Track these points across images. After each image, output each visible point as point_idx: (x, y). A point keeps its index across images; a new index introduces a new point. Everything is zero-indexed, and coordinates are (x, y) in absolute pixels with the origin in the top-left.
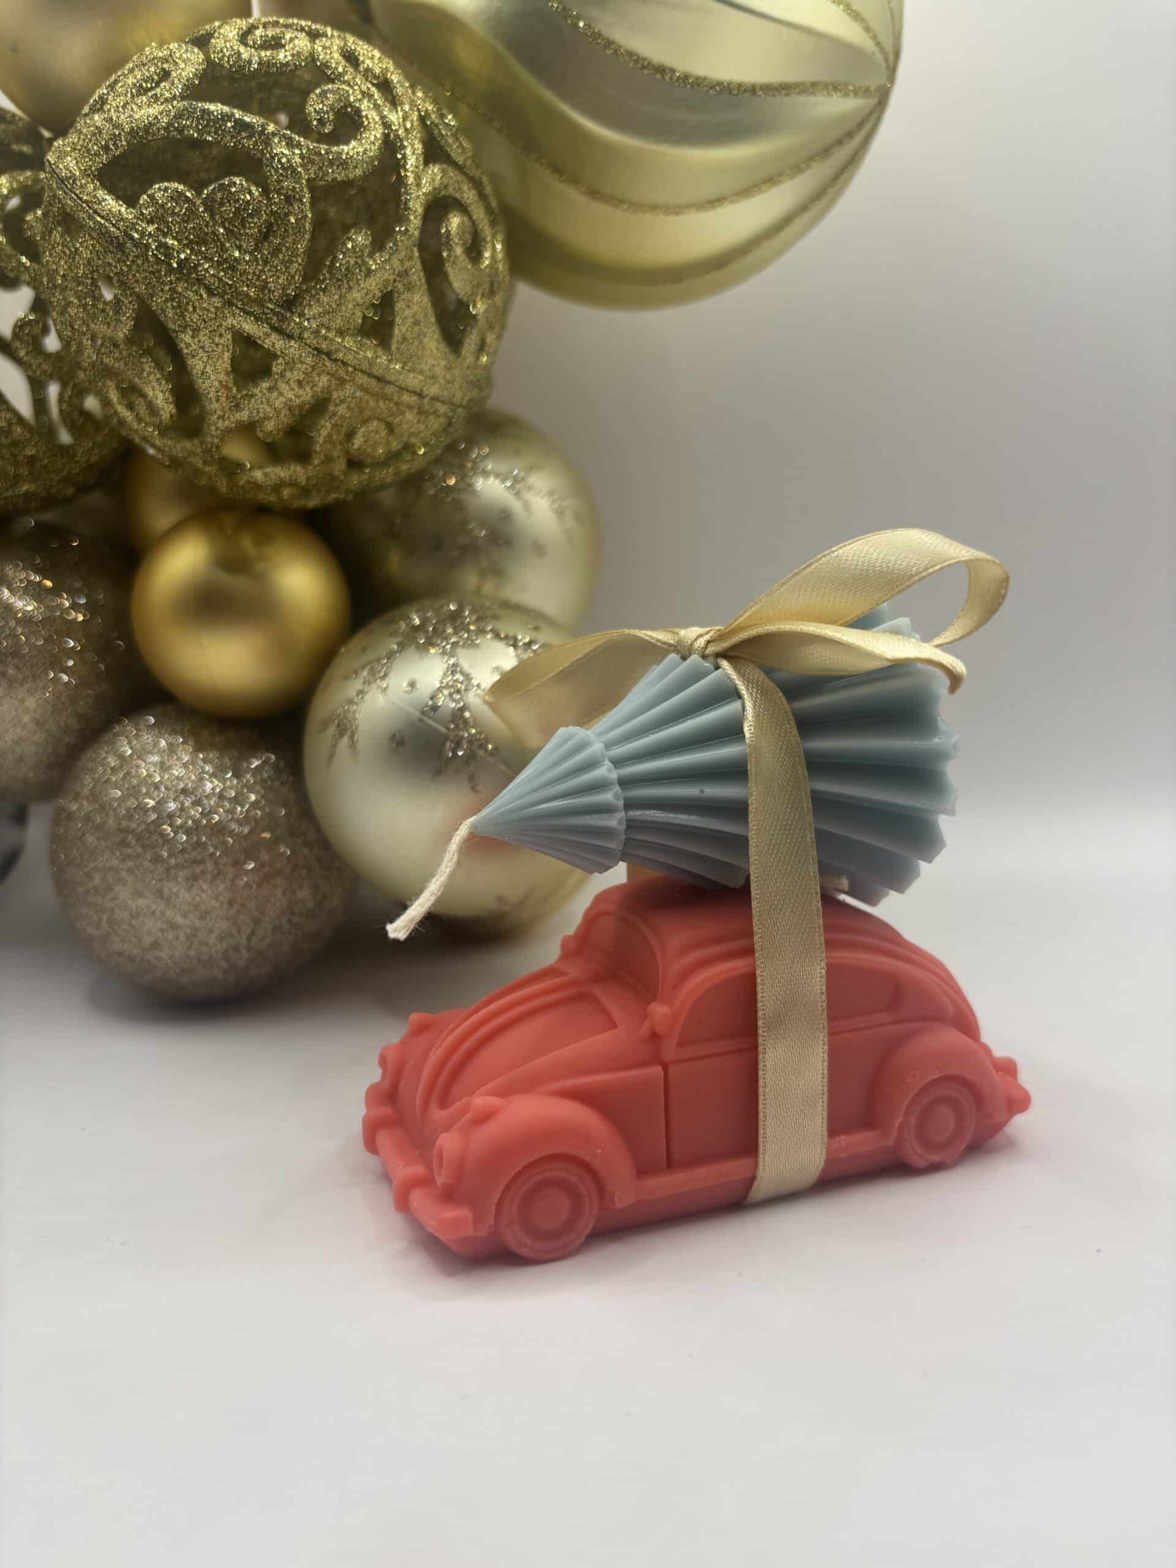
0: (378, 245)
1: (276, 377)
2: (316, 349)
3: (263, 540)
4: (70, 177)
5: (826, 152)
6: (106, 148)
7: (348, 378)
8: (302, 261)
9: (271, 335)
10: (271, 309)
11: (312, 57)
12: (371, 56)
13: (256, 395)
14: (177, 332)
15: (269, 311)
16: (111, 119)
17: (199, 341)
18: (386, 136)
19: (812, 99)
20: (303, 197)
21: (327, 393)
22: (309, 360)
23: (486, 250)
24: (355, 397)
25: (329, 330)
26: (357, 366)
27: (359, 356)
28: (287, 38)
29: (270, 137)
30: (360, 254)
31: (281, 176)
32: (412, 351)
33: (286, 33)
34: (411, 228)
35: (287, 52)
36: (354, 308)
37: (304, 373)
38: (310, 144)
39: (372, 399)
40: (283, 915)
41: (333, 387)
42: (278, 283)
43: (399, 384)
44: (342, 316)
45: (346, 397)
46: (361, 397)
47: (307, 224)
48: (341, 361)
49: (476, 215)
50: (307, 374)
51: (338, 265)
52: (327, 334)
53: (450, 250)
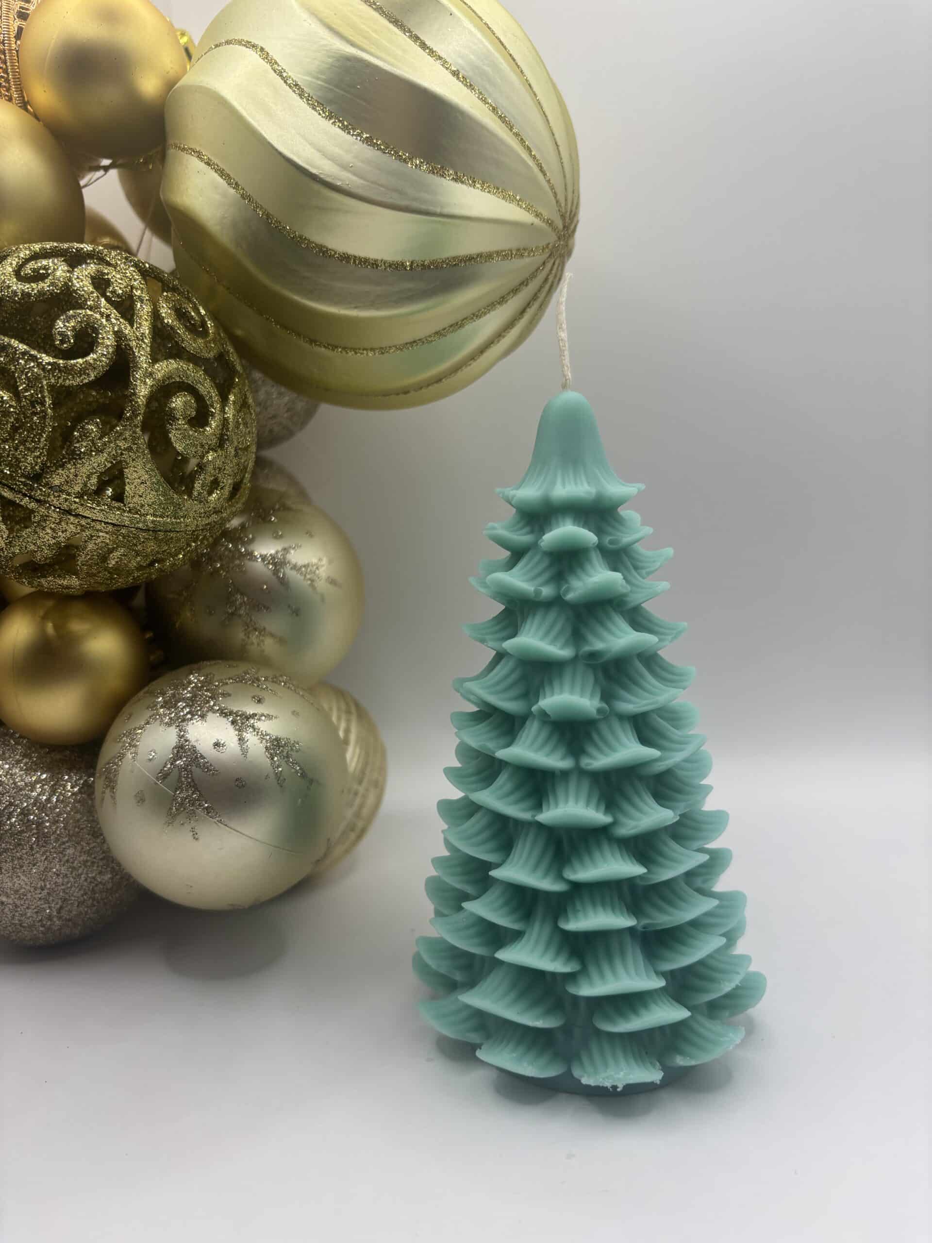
0: (107, 430)
2: (59, 508)
7: (89, 526)
8: (45, 447)
9: (24, 499)
10: (21, 482)
11: (66, 286)
13: (23, 536)
18: (118, 347)
20: (45, 401)
21: (76, 535)
22: (55, 515)
23: (213, 415)
24: (99, 537)
25: (69, 494)
26: (94, 518)
27: (96, 511)
28: (52, 268)
29: (21, 356)
30: (91, 438)
31: (28, 385)
32: (142, 502)
33: (53, 262)
34: (135, 414)
35: (45, 283)
36: (89, 477)
37: (54, 523)
38: (51, 360)
39: (113, 537)
40: (86, 894)
41: (79, 531)
42: (27, 463)
43: (133, 526)
44: (78, 483)
45: (92, 536)
46: (103, 536)
47: (47, 420)
48: (80, 515)
49: (202, 390)
50: (57, 523)
51: (73, 448)
52: (68, 497)
53: (171, 425)
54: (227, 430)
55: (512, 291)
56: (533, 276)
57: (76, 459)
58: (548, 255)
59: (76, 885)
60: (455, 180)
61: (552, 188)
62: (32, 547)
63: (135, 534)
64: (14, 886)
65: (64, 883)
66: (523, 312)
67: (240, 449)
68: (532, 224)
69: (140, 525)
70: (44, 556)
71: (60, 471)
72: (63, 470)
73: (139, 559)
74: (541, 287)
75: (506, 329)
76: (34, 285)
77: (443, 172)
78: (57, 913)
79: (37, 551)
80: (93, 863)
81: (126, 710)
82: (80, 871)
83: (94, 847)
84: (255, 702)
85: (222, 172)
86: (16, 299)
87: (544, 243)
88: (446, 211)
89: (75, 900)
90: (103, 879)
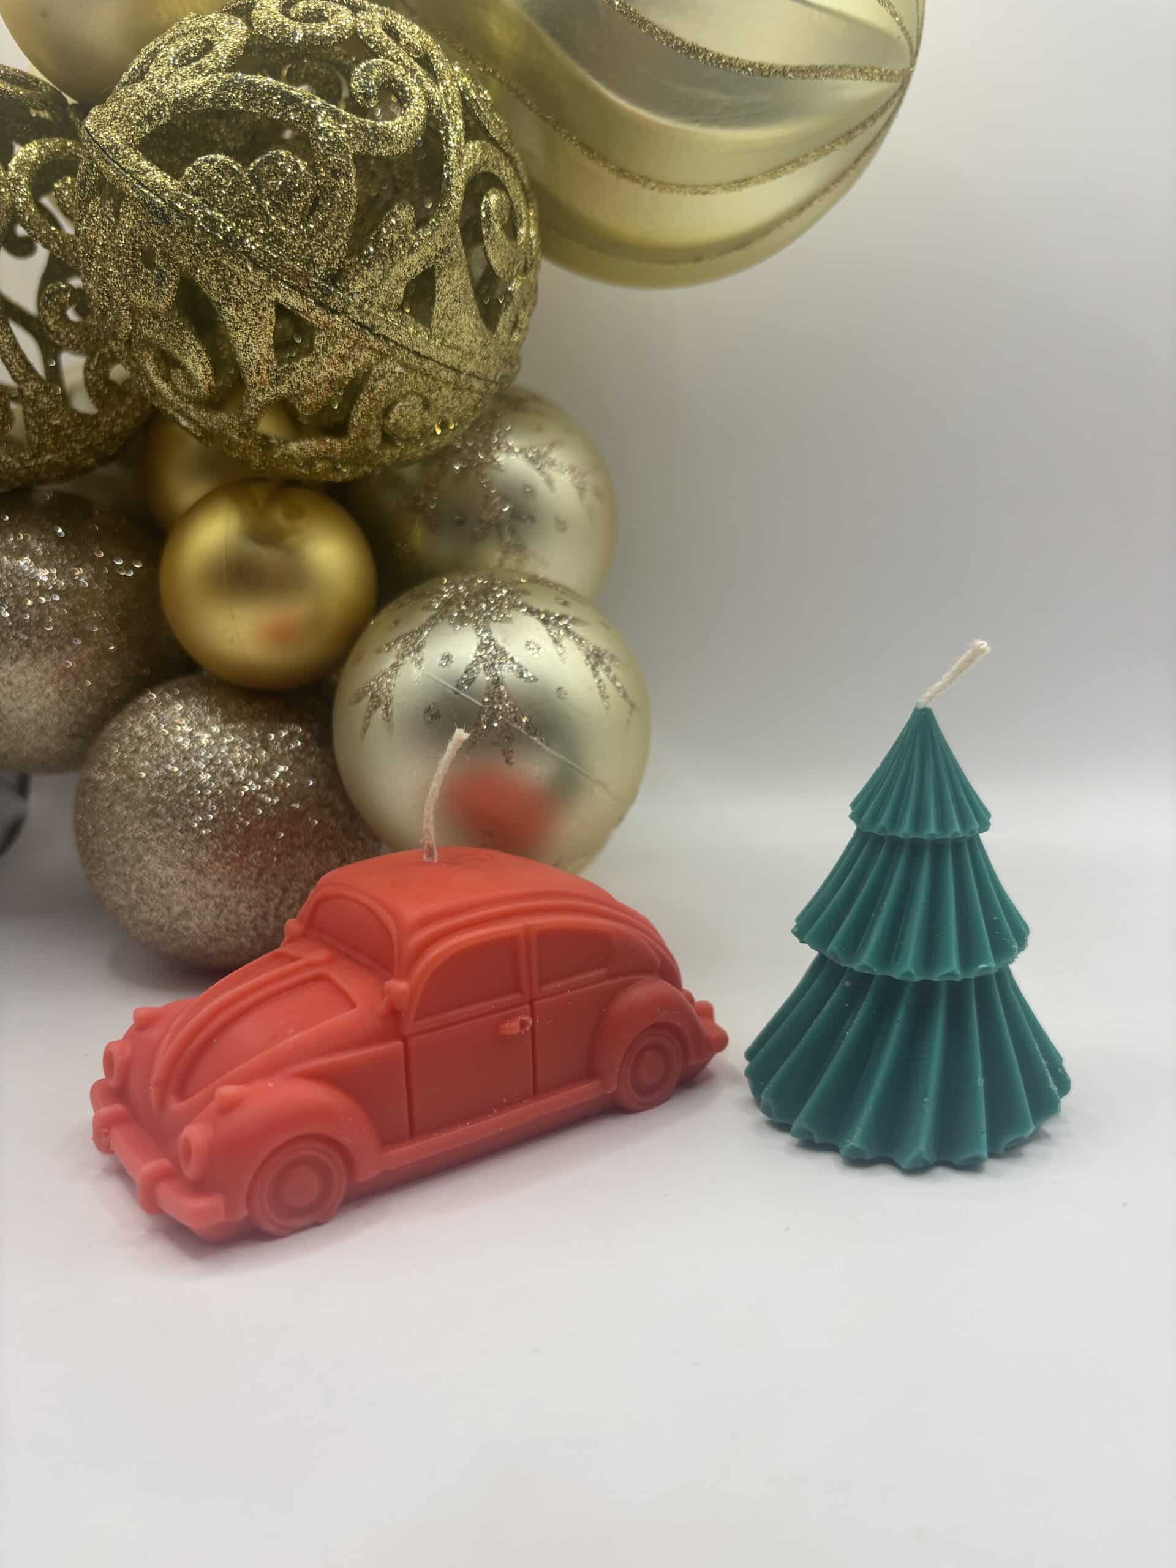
0: (421, 222)
1: (318, 351)
2: (359, 324)
3: (295, 513)
4: (112, 147)
5: (850, 135)
6: (149, 118)
7: (389, 353)
8: (347, 236)
9: (314, 309)
10: (316, 284)
11: (355, 32)
12: (411, 31)
13: (298, 368)
14: (220, 305)
15: (314, 286)
16: (154, 89)
17: (243, 314)
18: (429, 111)
19: (840, 82)
20: (350, 172)
22: (351, 334)
23: (521, 227)
24: (394, 373)
25: (372, 305)
26: (398, 342)
27: (401, 332)
28: (330, 10)
29: (317, 111)
30: (404, 229)
31: (327, 150)
32: (451, 327)
33: (330, 5)
35: (329, 25)
36: (396, 285)
37: (345, 347)
38: (358, 119)
39: (411, 374)
41: (373, 362)
42: (324, 257)
43: (439, 359)
44: (384, 292)
45: (385, 373)
47: (353, 198)
48: (383, 336)
49: (512, 193)
50: (349, 348)
51: (382, 240)
52: (370, 309)
53: (488, 227)
57: (385, 256)
69: (445, 361)
70: (315, 400)
71: (364, 272)
72: (368, 271)
73: (426, 415)
76: (316, 27)
79: (311, 391)
84: (560, 603)
86: (299, 40)
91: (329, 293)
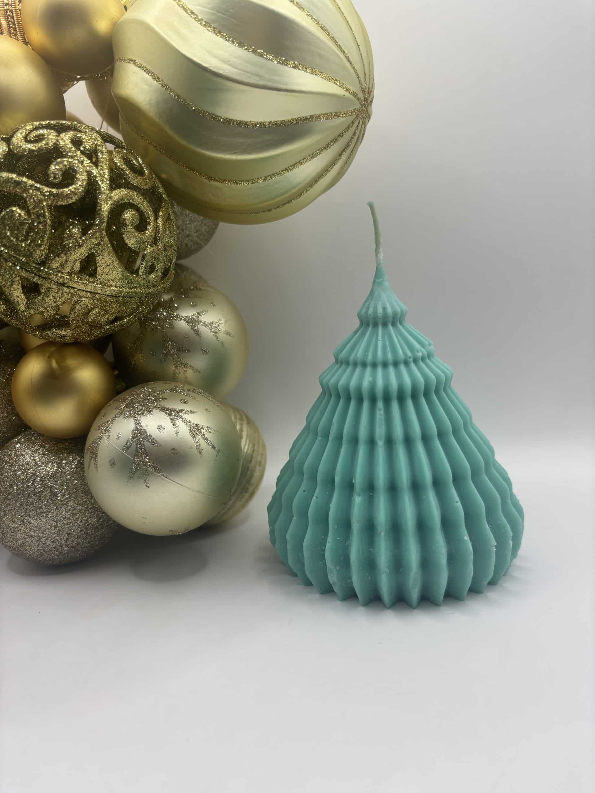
0: (84, 232)
1: (43, 294)
2: (57, 282)
8: (47, 244)
9: (35, 277)
10: (34, 266)
11: (55, 145)
13: (36, 302)
18: (89, 180)
20: (45, 215)
21: (68, 300)
22: (54, 287)
23: (149, 223)
24: (82, 301)
25: (63, 273)
26: (79, 288)
27: (79, 284)
28: (47, 134)
29: (30, 188)
30: (75, 237)
31: (35, 206)
32: (108, 278)
33: (47, 131)
34: (101, 222)
35: (43, 143)
36: (74, 262)
37: (54, 292)
38: (49, 189)
39: (91, 301)
40: (82, 530)
41: (70, 297)
42: (36, 254)
43: (103, 293)
44: (68, 266)
45: (78, 301)
46: (85, 301)
47: (48, 227)
48: (70, 287)
49: (142, 208)
50: (56, 292)
51: (64, 244)
52: (62, 275)
53: (124, 229)
54: (159, 233)
55: (334, 140)
56: (346, 130)
57: (66, 251)
58: (355, 116)
59: (76, 525)
60: (294, 67)
61: (356, 73)
62: (42, 309)
63: (105, 299)
64: (38, 525)
65: (69, 524)
66: (340, 155)
67: (168, 246)
68: (344, 95)
69: (107, 293)
70: (49, 314)
71: (57, 259)
72: (58, 258)
73: (107, 316)
74: (352, 138)
75: (331, 166)
76: (36, 145)
77: (287, 63)
78: (65, 542)
79: (44, 312)
80: (85, 511)
81: (103, 412)
82: (77, 516)
83: (85, 501)
84: (182, 403)
85: (148, 71)
86: (26, 153)
87: (352, 109)
88: (289, 87)
89: (75, 534)
90: (92, 521)
91: (40, 270)
